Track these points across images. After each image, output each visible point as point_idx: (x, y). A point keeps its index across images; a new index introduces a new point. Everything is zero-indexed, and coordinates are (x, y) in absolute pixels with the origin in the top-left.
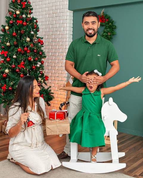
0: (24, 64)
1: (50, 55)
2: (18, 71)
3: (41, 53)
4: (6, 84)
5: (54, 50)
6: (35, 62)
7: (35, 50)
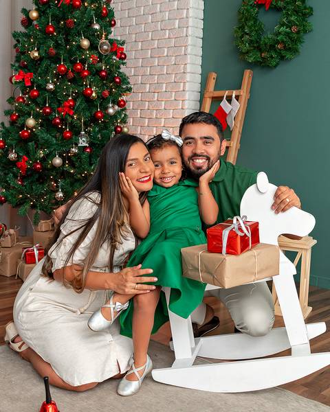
0: (74, 106)
1: (147, 90)
2: (58, 124)
3: (118, 80)
4: (29, 157)
5: (156, 77)
6: (103, 101)
7: (102, 71)
